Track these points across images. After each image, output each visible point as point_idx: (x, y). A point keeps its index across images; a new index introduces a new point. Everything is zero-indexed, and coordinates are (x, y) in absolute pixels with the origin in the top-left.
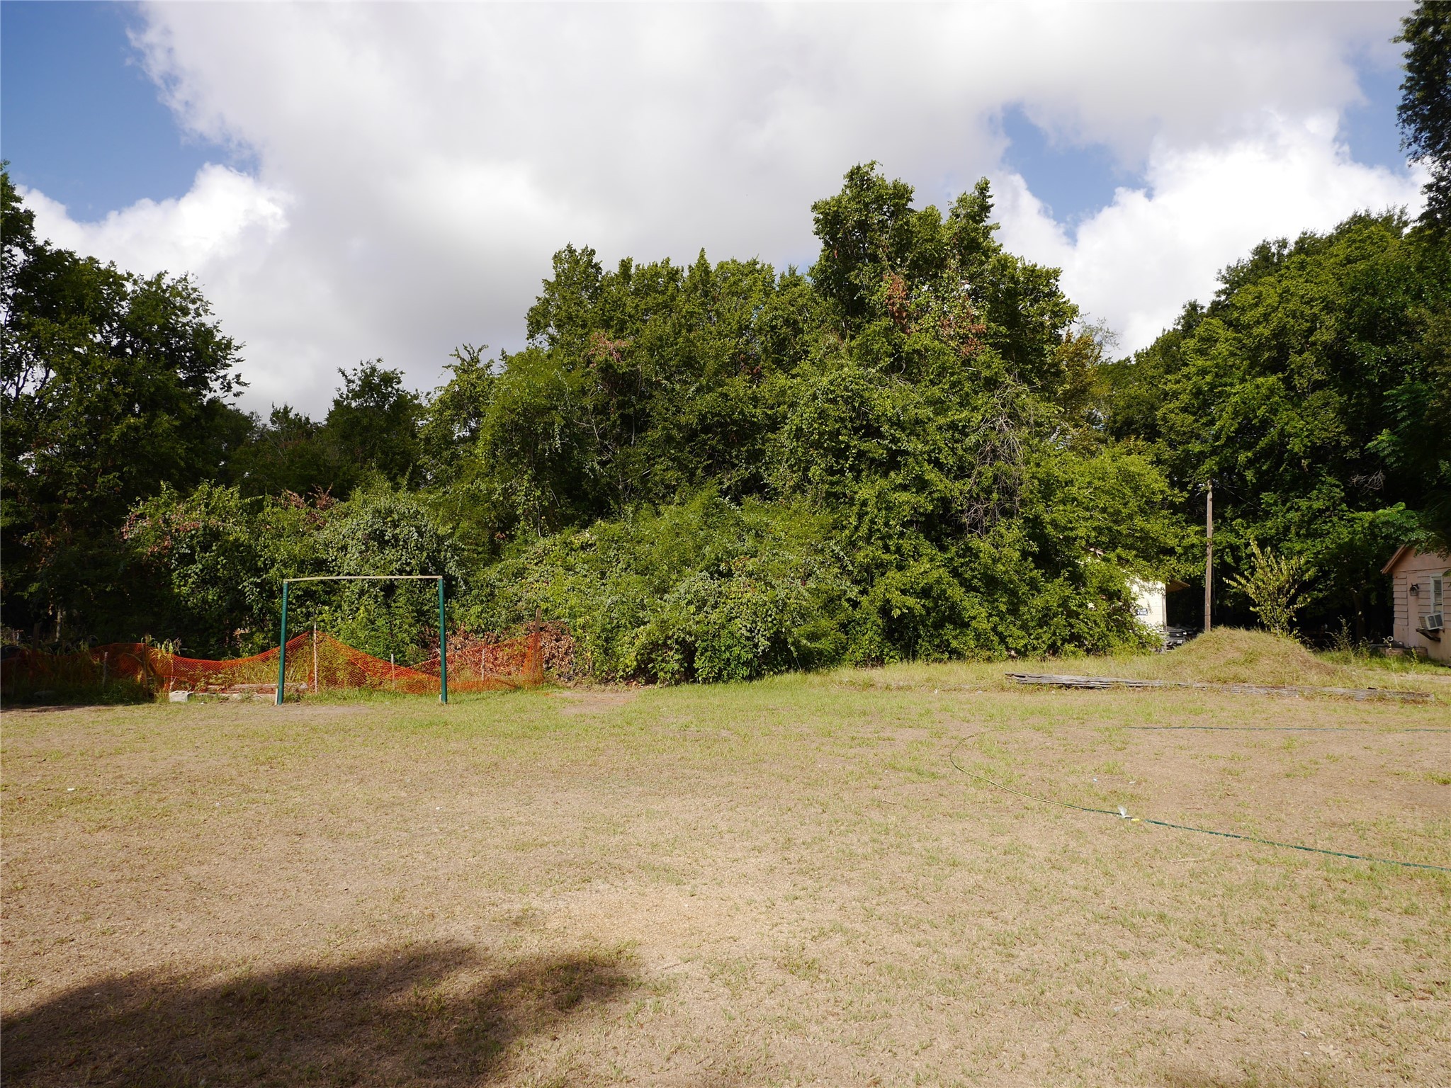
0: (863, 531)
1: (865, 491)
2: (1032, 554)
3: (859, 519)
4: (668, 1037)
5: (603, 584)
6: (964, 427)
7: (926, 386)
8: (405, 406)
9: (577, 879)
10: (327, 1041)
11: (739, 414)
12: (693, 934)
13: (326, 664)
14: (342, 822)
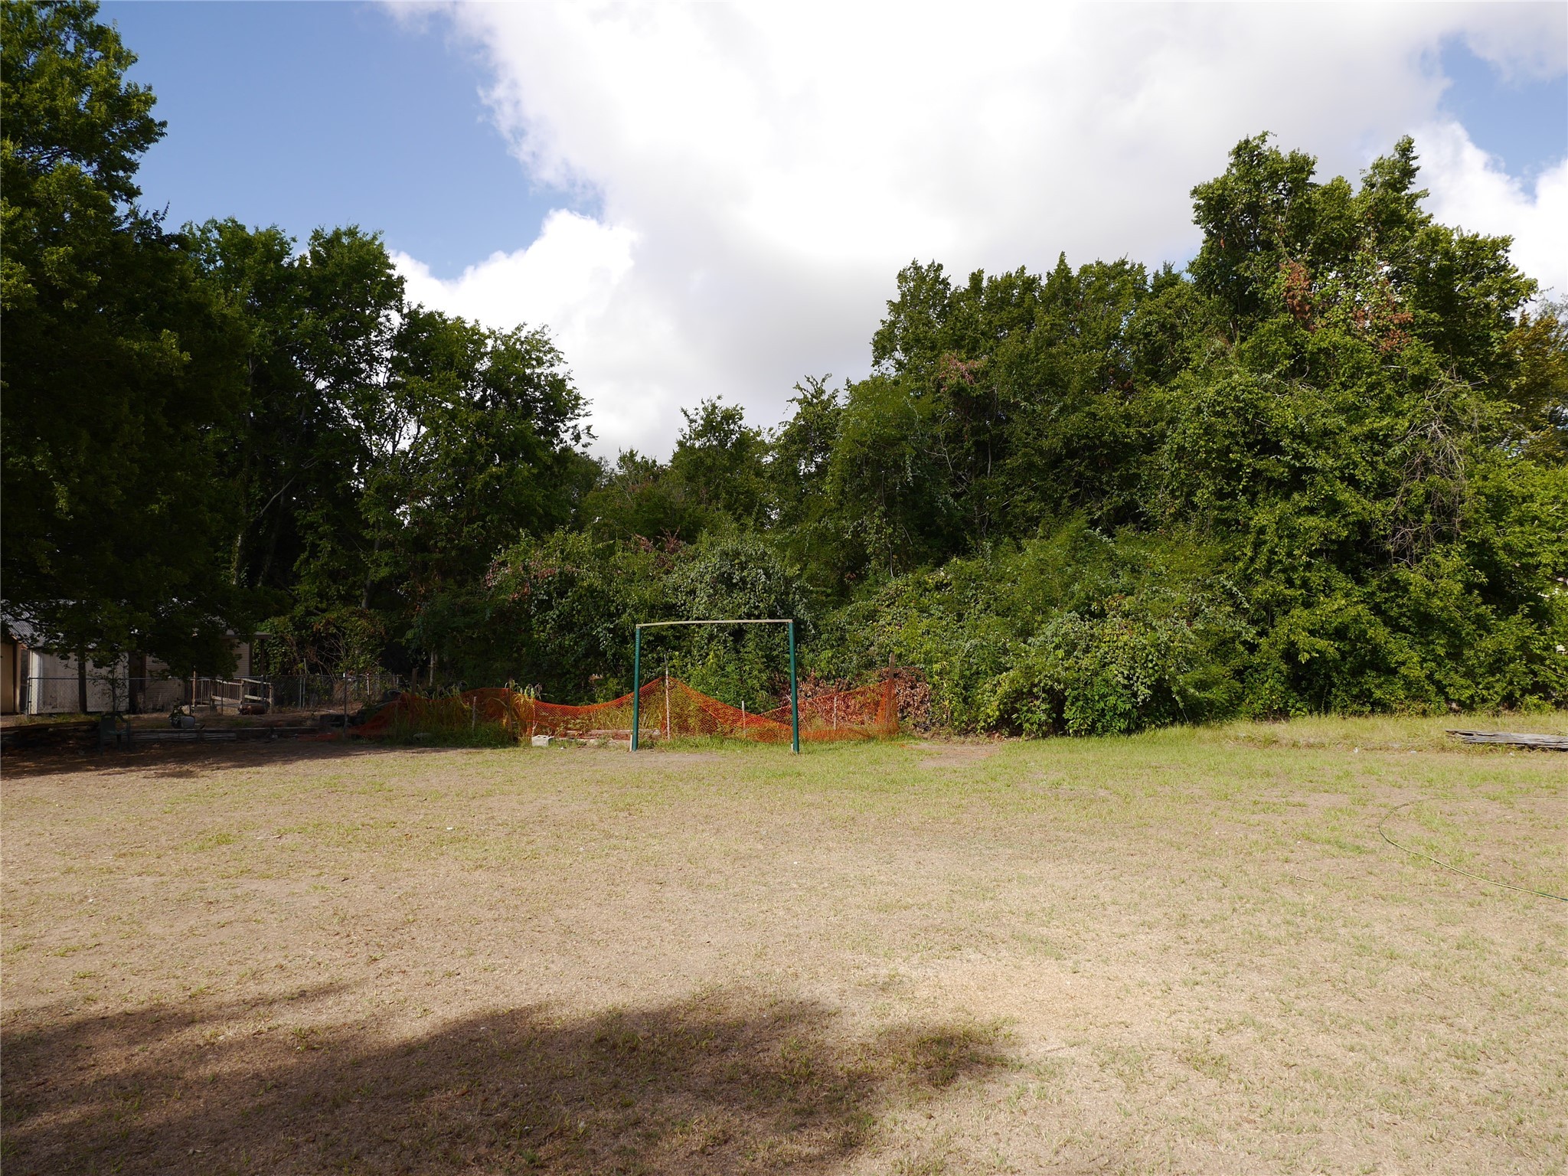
0: (1261, 562)
1: (1262, 517)
2: (1479, 586)
3: (1255, 549)
4: (1055, 1128)
5: (962, 628)
6: (1386, 436)
7: (1336, 391)
8: (747, 443)
9: (945, 946)
10: (698, 1097)
11: (1110, 435)
12: (1077, 1016)
13: (678, 710)
14: (701, 872)
